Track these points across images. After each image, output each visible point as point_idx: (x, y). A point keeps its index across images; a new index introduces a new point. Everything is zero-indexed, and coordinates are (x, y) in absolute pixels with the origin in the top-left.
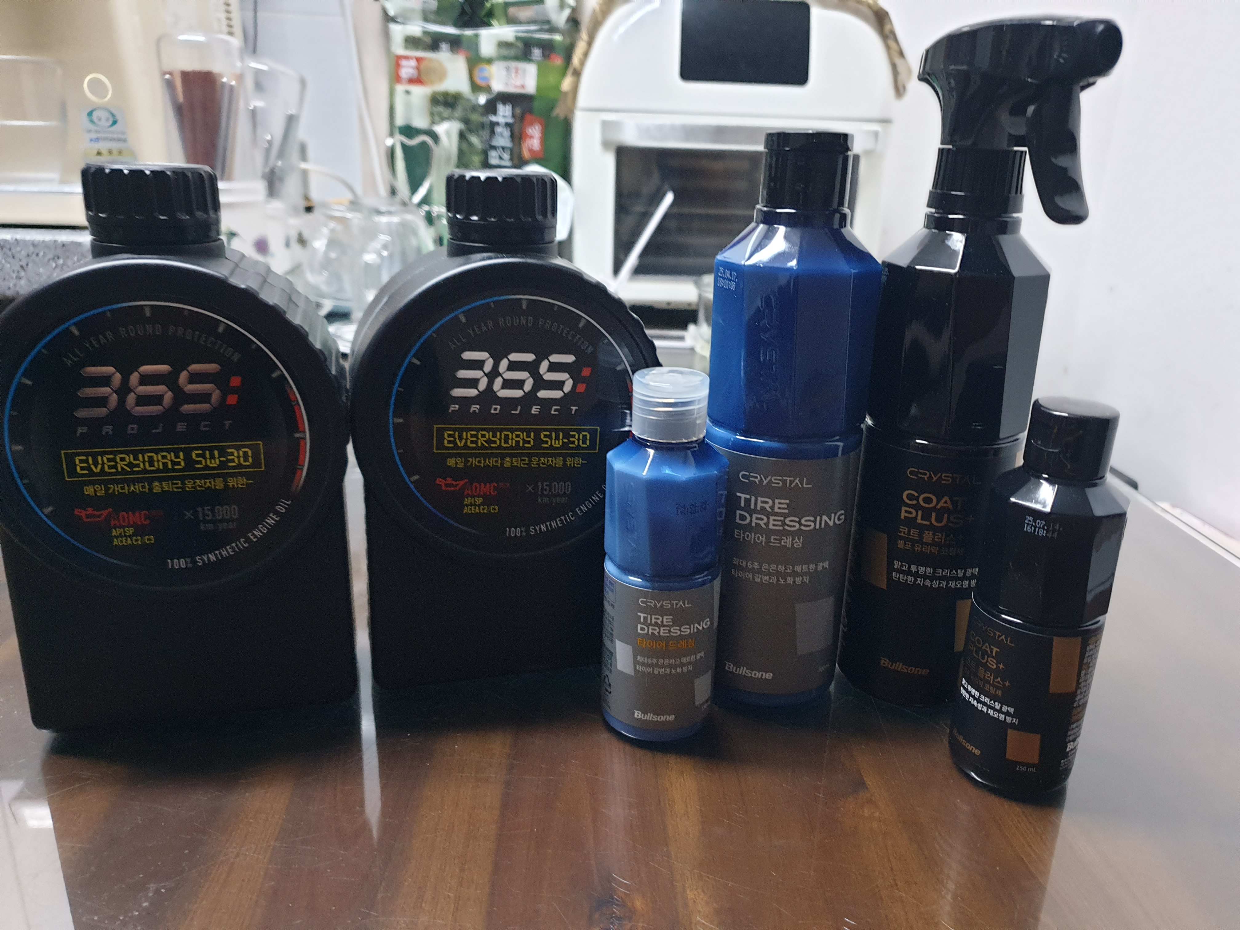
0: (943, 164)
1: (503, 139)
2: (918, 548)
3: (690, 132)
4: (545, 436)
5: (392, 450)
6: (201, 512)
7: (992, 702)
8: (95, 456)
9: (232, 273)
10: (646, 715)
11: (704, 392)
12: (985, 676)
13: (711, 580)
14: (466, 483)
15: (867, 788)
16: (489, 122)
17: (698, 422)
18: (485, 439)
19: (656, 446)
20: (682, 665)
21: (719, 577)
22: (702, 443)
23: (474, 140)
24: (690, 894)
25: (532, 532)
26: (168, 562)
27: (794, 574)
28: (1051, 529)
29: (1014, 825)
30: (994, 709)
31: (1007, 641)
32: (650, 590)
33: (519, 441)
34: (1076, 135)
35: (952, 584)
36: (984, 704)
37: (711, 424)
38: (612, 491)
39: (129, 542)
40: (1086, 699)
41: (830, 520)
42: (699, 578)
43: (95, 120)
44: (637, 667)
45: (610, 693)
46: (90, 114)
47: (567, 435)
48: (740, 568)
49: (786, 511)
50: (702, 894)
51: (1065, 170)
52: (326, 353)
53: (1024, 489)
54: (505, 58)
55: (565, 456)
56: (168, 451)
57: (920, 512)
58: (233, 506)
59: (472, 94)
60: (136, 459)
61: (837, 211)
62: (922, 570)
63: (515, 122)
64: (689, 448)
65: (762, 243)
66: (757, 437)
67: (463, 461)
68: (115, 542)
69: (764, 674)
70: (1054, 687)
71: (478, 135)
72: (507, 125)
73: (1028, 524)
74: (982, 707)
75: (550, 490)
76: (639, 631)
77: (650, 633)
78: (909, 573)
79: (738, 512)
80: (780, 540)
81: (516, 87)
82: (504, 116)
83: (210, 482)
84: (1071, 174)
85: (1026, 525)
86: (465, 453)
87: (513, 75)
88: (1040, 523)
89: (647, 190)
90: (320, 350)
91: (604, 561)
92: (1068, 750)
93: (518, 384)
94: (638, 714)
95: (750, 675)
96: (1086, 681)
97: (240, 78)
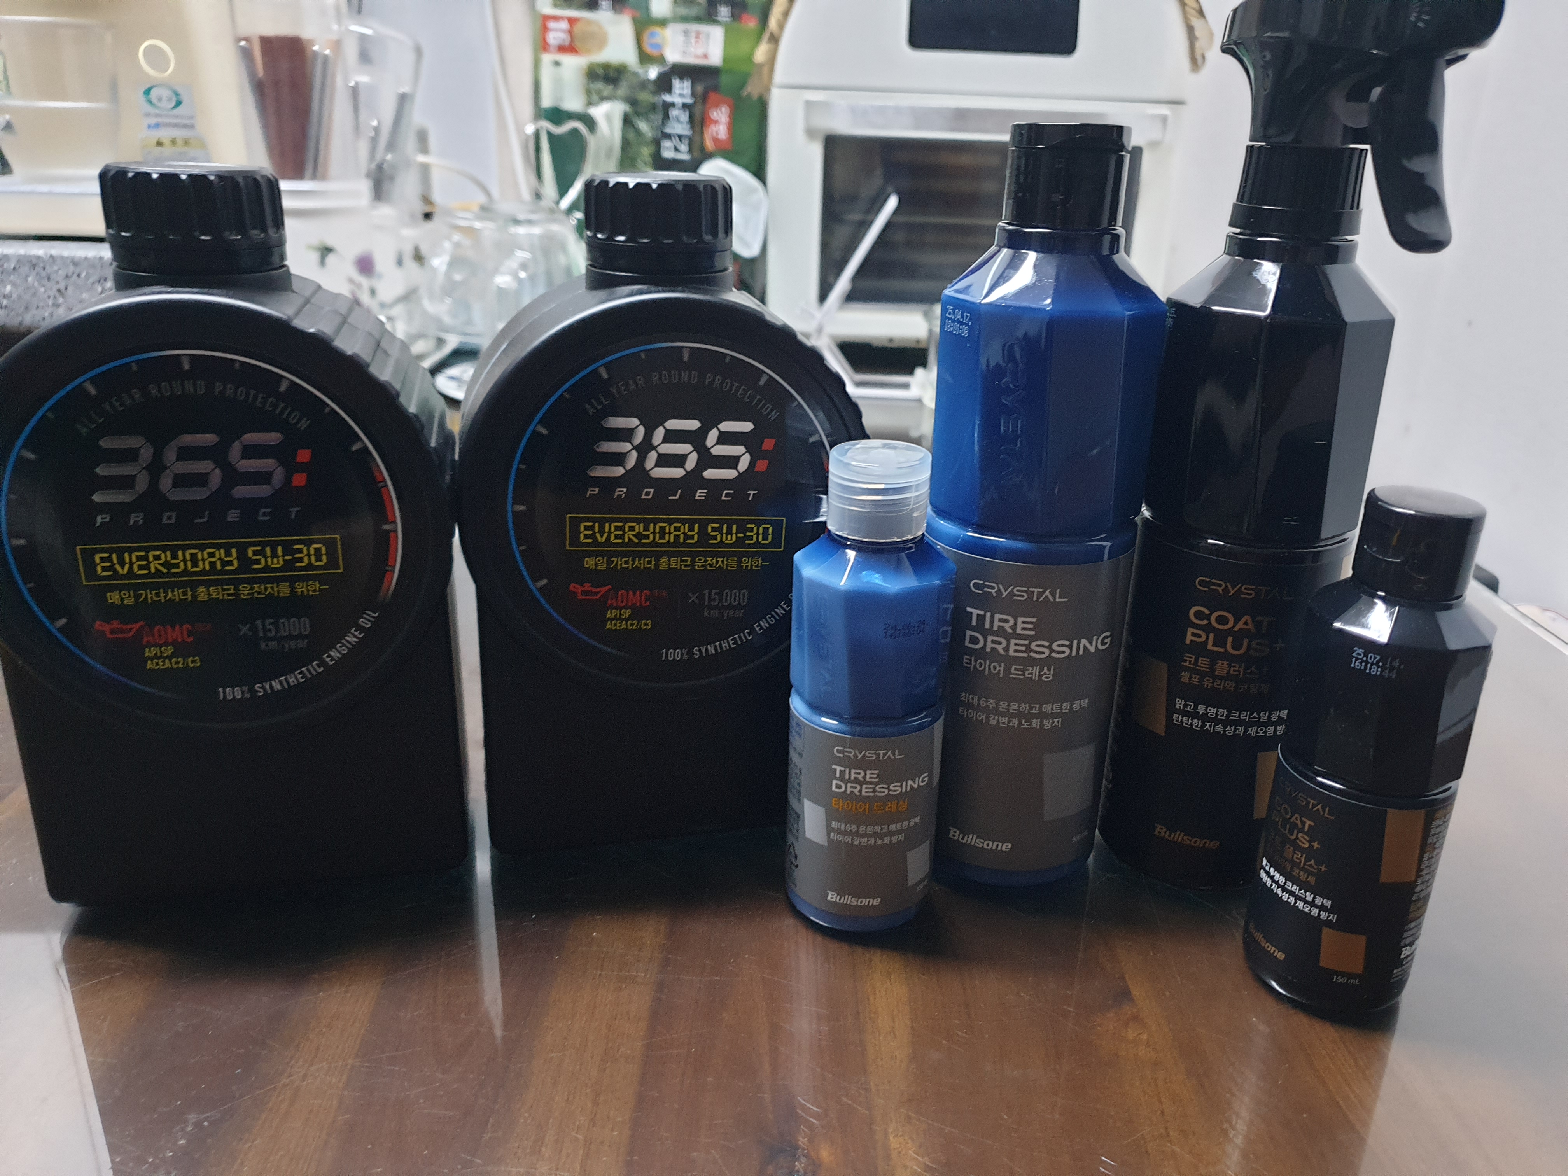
0: (1252, 167)
1: (679, 125)
2: (1207, 683)
3: (921, 116)
4: (714, 529)
5: (511, 549)
6: (260, 627)
7: (1302, 891)
8: (120, 553)
9: (298, 313)
10: (843, 898)
11: (925, 475)
12: (1293, 856)
13: (931, 723)
14: (610, 590)
15: (1133, 1001)
16: (661, 102)
17: (915, 515)
18: (634, 533)
19: (860, 547)
20: (890, 834)
21: (942, 718)
22: (920, 542)
23: (643, 126)
24: (894, 1142)
25: (696, 655)
26: (219, 692)
27: (1042, 716)
28: (1388, 665)
29: (1328, 1055)
30: (1304, 900)
31: (1324, 812)
32: (849, 736)
33: (678, 536)
34: (1438, 129)
35: (1252, 731)
36: (1292, 893)
37: (934, 515)
38: (800, 604)
39: (167, 665)
40: (1429, 889)
41: (1092, 645)
42: (915, 721)
43: (155, 101)
44: (832, 835)
45: (797, 866)
46: (147, 92)
47: (742, 528)
48: (969, 706)
49: (1033, 633)
50: (910, 1141)
51: (1421, 176)
52: (424, 419)
53: (1352, 611)
54: (684, 19)
55: (740, 556)
56: (218, 547)
57: (1212, 636)
58: (302, 619)
59: (639, 65)
60: (174, 556)
61: (1107, 231)
62: (1212, 711)
63: (695, 102)
64: (903, 550)
65: (1005, 275)
66: (995, 534)
67: (605, 561)
68: (149, 665)
69: (1000, 844)
70: (1387, 876)
71: (648, 120)
72: (685, 106)
73: (1357, 659)
74: (1289, 898)
75: (721, 600)
76: (834, 788)
77: (848, 792)
78: (1195, 715)
79: (969, 633)
80: (1024, 670)
81: (697, 56)
82: (681, 95)
83: (272, 588)
84: (1430, 182)
85: (1354, 660)
86: (606, 551)
87: (693, 40)
88: (1373, 657)
89: (867, 191)
90: (416, 415)
91: (789, 696)
92: (1402, 956)
93: (678, 460)
94: (832, 896)
95: (981, 845)
96: (1429, 867)
97: (337, 45)
